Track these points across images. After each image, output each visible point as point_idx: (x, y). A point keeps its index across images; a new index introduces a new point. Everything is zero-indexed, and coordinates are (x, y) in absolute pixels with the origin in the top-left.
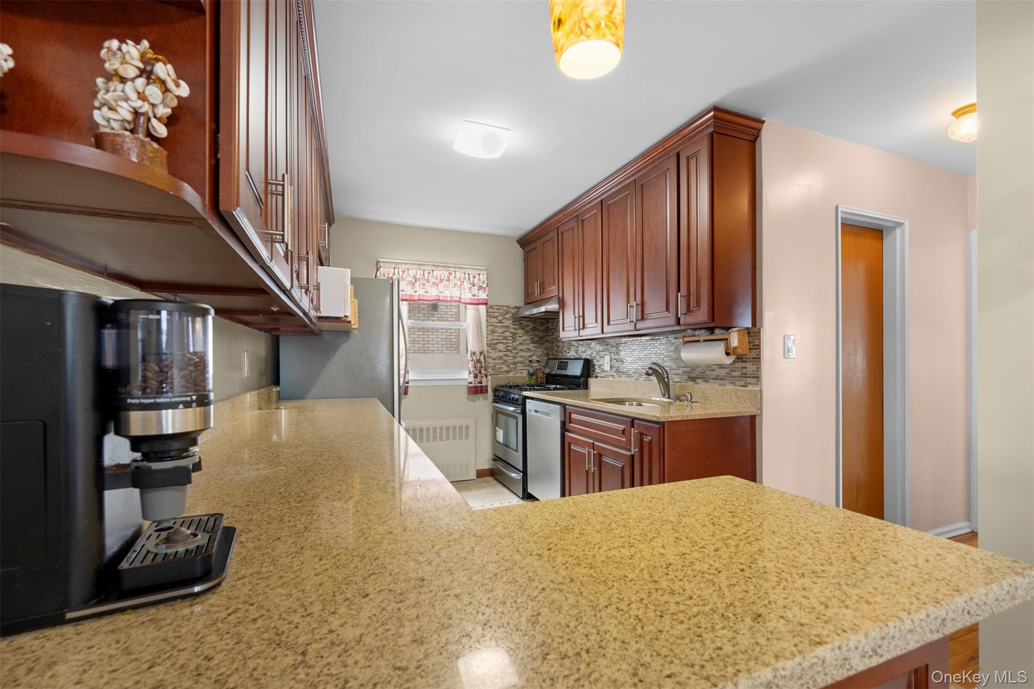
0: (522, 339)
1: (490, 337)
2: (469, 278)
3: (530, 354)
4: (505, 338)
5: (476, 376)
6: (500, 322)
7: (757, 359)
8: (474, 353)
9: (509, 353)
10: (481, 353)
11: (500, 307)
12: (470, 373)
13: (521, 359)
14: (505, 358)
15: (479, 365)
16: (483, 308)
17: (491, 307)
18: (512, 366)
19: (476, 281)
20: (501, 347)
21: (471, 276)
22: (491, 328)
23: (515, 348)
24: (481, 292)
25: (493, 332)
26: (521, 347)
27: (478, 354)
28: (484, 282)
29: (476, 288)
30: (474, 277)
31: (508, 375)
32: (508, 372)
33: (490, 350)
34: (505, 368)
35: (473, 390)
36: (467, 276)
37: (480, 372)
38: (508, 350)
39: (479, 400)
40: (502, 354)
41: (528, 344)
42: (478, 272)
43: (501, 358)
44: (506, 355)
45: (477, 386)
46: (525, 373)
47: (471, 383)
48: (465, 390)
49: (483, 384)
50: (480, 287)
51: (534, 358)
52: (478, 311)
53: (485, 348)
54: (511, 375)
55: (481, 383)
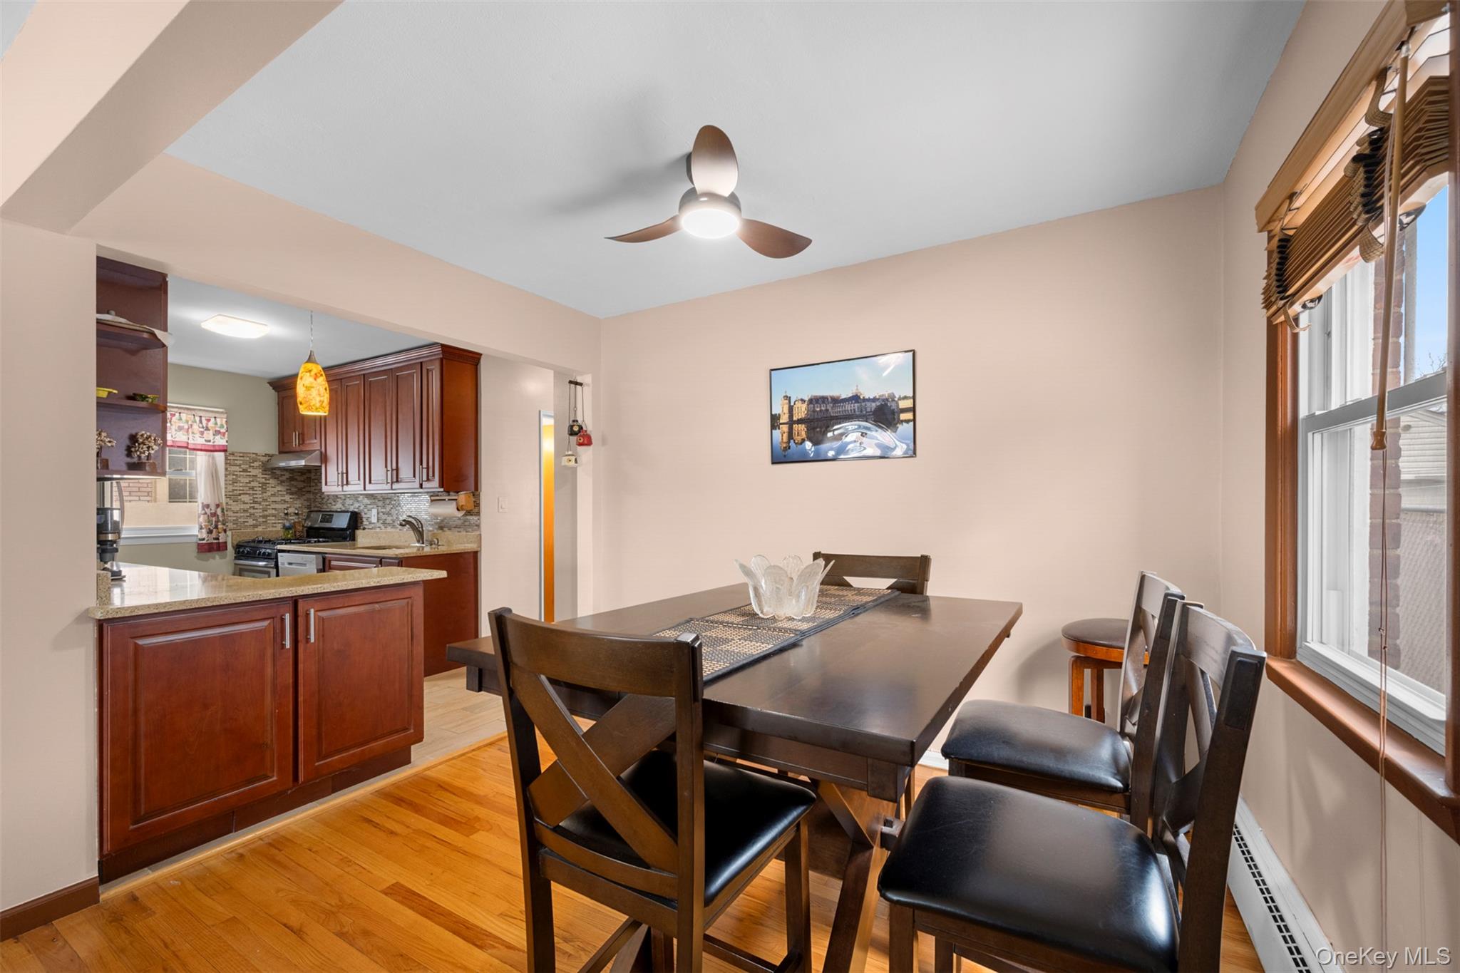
0: (275, 490)
1: (230, 488)
2: (201, 422)
3: (285, 506)
4: (252, 488)
5: (210, 532)
6: (245, 471)
7: (478, 514)
8: (208, 506)
9: (256, 506)
10: (218, 506)
11: (244, 454)
12: (201, 528)
13: (274, 512)
14: (252, 511)
15: (214, 519)
16: (220, 457)
17: (233, 454)
18: (261, 520)
19: (211, 424)
20: (246, 498)
21: (203, 419)
22: (230, 477)
23: (265, 500)
24: (218, 437)
25: (235, 482)
26: (273, 499)
27: (213, 507)
28: (222, 426)
29: (211, 432)
30: (208, 420)
31: (256, 529)
32: (255, 526)
33: (231, 502)
34: (251, 522)
35: (206, 547)
36: (197, 419)
37: (216, 527)
38: (255, 502)
39: (214, 558)
40: (248, 506)
41: (282, 495)
42: (214, 415)
43: (245, 511)
44: (254, 508)
45: (212, 543)
46: (279, 527)
47: (204, 539)
48: (194, 548)
49: (221, 541)
50: (217, 433)
51: (291, 510)
52: (213, 458)
53: (224, 500)
54: (260, 529)
55: (218, 539)
